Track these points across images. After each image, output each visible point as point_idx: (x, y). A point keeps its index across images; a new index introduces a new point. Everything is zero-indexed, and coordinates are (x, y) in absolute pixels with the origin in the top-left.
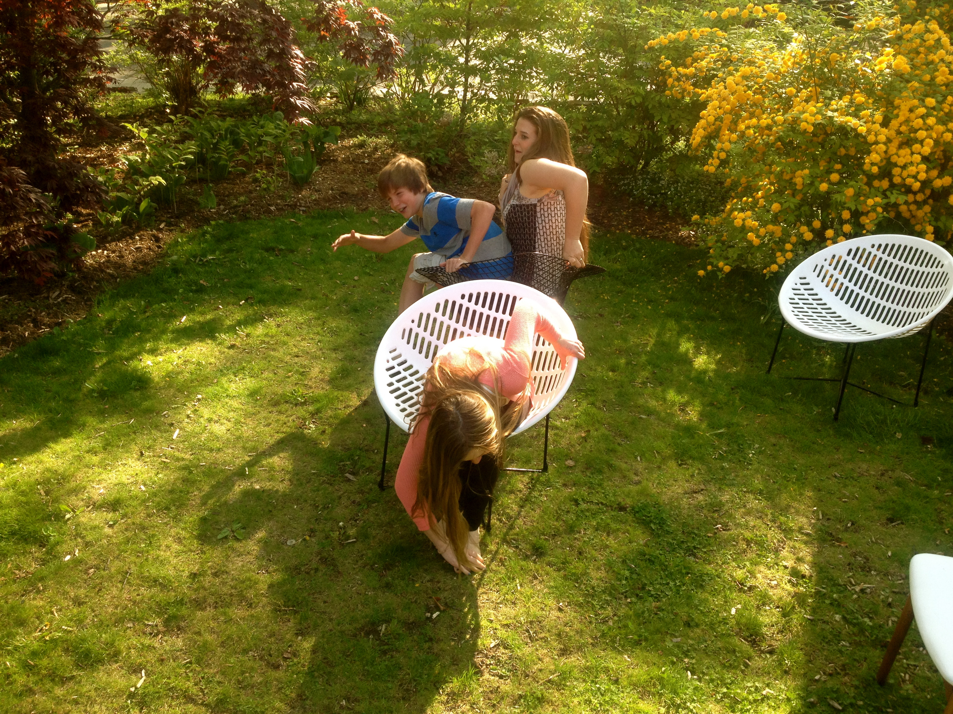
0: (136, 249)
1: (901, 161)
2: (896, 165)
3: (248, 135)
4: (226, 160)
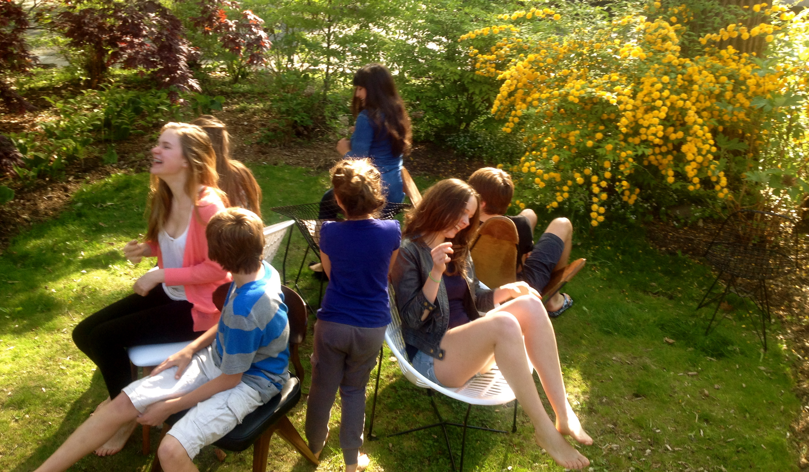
0: (48, 198)
1: (646, 123)
2: (642, 126)
3: (147, 105)
4: (127, 124)
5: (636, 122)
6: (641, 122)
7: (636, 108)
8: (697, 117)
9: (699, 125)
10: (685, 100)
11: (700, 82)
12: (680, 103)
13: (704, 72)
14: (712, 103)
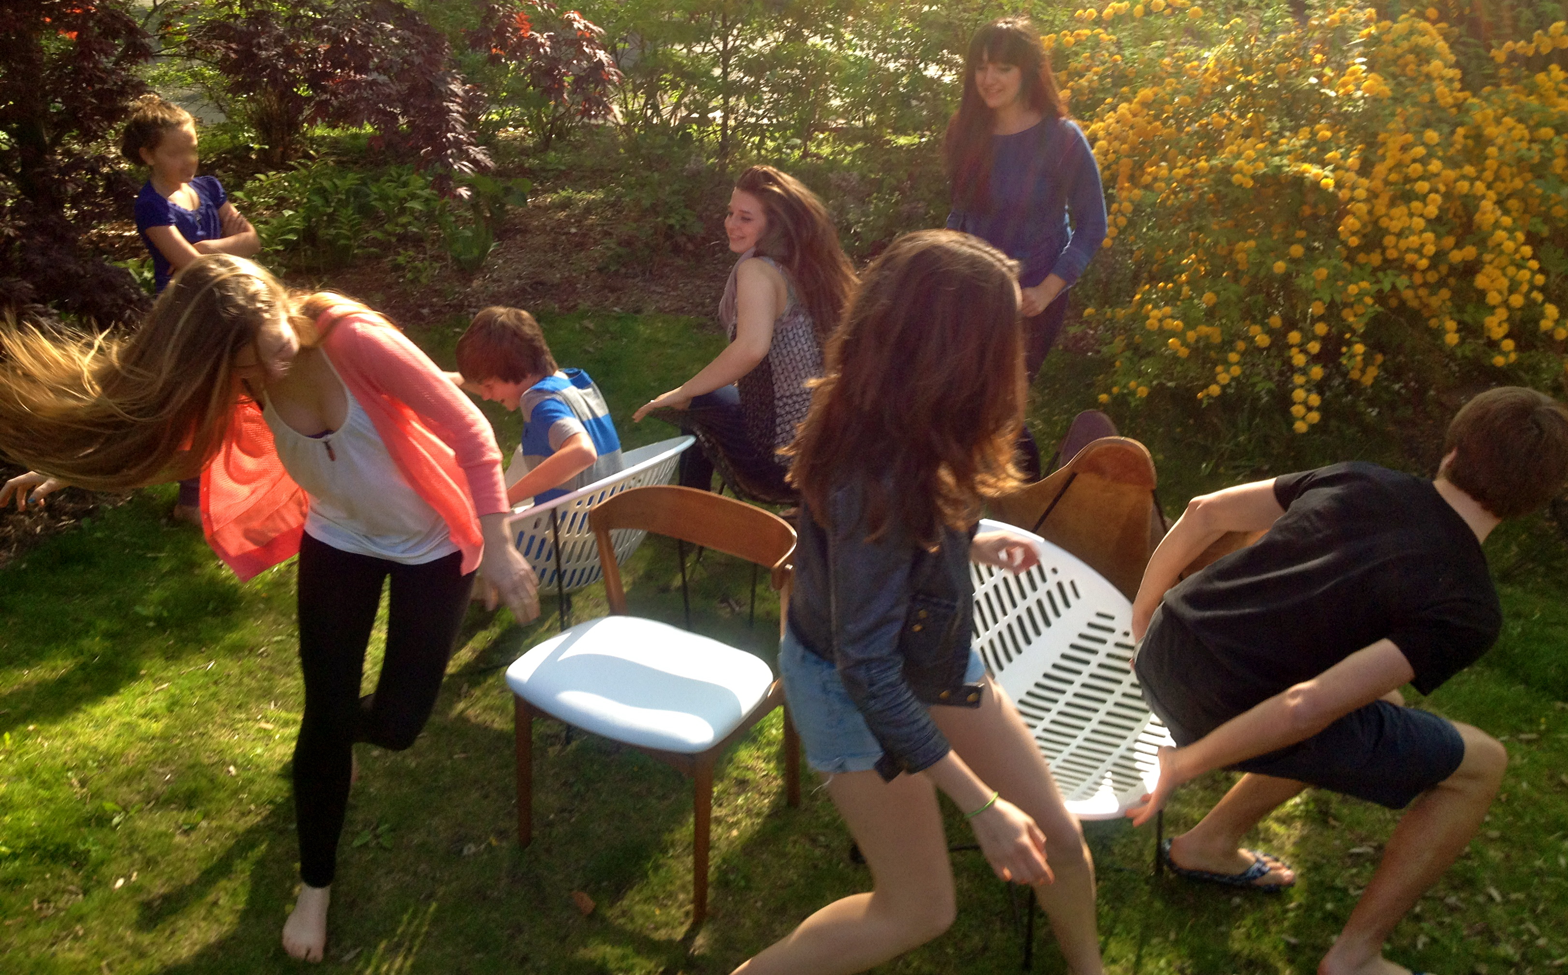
1: (1395, 226)
2: (1386, 232)
3: (384, 198)
4: (349, 238)
5: (1376, 223)
6: (1384, 223)
7: (1373, 195)
8: (1499, 213)
9: (1505, 229)
10: (1472, 181)
11: (1500, 141)
12: (1464, 186)
13: (1508, 121)
14: (1526, 183)
